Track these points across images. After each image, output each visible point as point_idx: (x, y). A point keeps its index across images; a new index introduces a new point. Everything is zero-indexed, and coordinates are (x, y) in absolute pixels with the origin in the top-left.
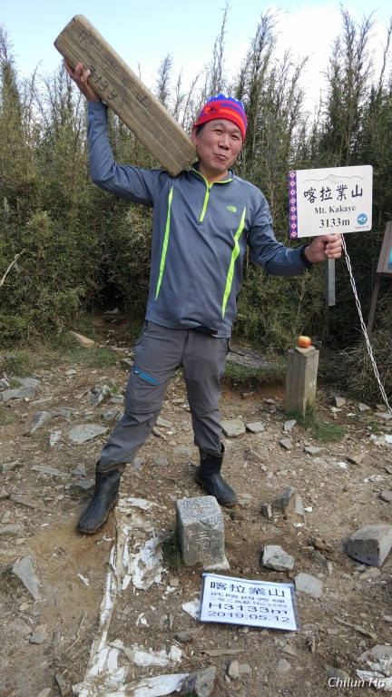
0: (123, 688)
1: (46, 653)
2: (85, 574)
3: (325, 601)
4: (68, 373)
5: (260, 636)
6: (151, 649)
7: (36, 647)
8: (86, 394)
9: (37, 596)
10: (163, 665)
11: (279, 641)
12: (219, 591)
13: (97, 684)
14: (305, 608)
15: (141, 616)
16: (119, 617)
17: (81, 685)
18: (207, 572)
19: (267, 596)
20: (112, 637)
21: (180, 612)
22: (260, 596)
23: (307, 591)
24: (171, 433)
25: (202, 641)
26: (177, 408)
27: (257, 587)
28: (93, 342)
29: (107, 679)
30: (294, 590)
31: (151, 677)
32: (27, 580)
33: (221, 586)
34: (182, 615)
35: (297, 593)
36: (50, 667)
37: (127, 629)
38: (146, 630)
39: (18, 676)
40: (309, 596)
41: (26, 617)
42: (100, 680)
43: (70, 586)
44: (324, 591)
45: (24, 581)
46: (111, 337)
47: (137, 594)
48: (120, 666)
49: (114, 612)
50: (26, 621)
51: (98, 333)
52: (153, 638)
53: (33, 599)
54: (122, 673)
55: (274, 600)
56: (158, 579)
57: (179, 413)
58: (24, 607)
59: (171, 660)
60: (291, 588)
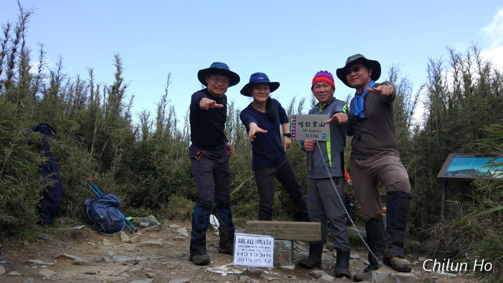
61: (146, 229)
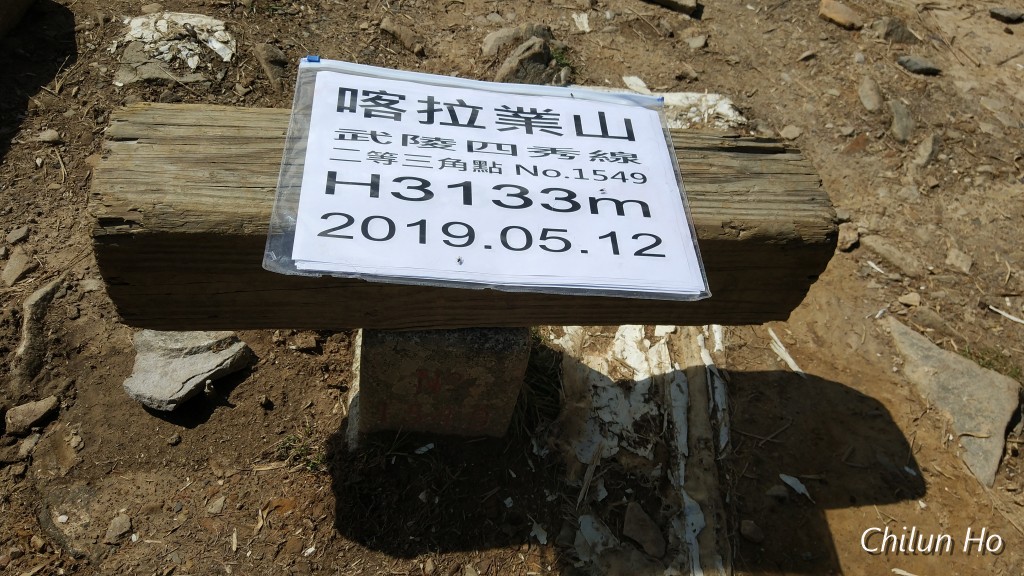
19: (568, 140)
22: (539, 138)
27: (528, 105)
33: (381, 104)
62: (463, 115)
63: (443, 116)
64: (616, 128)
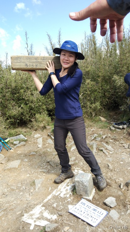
0: (35, 219)
1: (28, 204)
2: (51, 188)
3: (116, 223)
4: (92, 129)
5: (83, 223)
6: (50, 213)
7: (27, 201)
8: (91, 136)
9: (37, 189)
10: (49, 218)
11: (88, 227)
12: (82, 205)
13: (30, 216)
14: (107, 222)
15: (56, 204)
16: (50, 202)
17: (27, 214)
18: (84, 198)
19: (96, 213)
20: (43, 206)
21: (67, 207)
22: (94, 212)
23: (112, 216)
24: (111, 153)
25: (65, 217)
26: (120, 145)
27: (96, 208)
28: (106, 120)
29: (33, 216)
30: (108, 214)
31: (43, 220)
32: (37, 184)
33: (84, 204)
34: (67, 208)
35: (108, 216)
36: (25, 207)
37: (49, 206)
38: (54, 208)
39: (19, 206)
40: (112, 218)
41: (30, 193)
42: (32, 215)
43: (45, 190)
44: (119, 219)
45: (36, 184)
46: (113, 119)
47: (59, 198)
48: (39, 214)
49: (49, 200)
50: (30, 194)
51: (110, 117)
52: (53, 211)
53: (35, 190)
54: (38, 216)
55: (97, 215)
56: (68, 196)
57: (120, 146)
58: (32, 191)
59: (52, 218)
60: (107, 213)
61: (17, 146)
62: (90, 207)
63: (88, 207)
64: (101, 213)
